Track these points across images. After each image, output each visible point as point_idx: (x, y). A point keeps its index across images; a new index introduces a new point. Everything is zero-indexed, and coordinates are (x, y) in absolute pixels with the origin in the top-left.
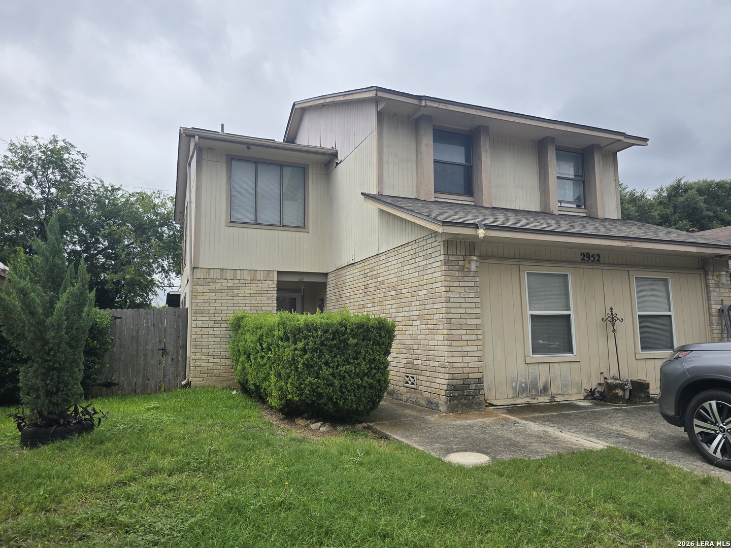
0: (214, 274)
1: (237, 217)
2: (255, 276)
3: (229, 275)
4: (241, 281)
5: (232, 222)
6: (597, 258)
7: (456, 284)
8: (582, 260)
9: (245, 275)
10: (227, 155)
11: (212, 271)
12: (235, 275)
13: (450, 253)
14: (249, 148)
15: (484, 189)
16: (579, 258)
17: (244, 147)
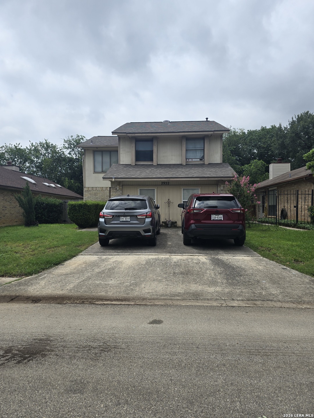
0: (90, 189)
1: (97, 170)
2: (102, 189)
3: (95, 189)
4: (98, 191)
5: (95, 172)
6: (168, 183)
7: (114, 193)
8: (162, 184)
9: (99, 189)
10: (93, 151)
11: (89, 188)
12: (96, 189)
13: (113, 185)
14: (97, 148)
15: (154, 159)
16: (161, 184)
17: (96, 148)
